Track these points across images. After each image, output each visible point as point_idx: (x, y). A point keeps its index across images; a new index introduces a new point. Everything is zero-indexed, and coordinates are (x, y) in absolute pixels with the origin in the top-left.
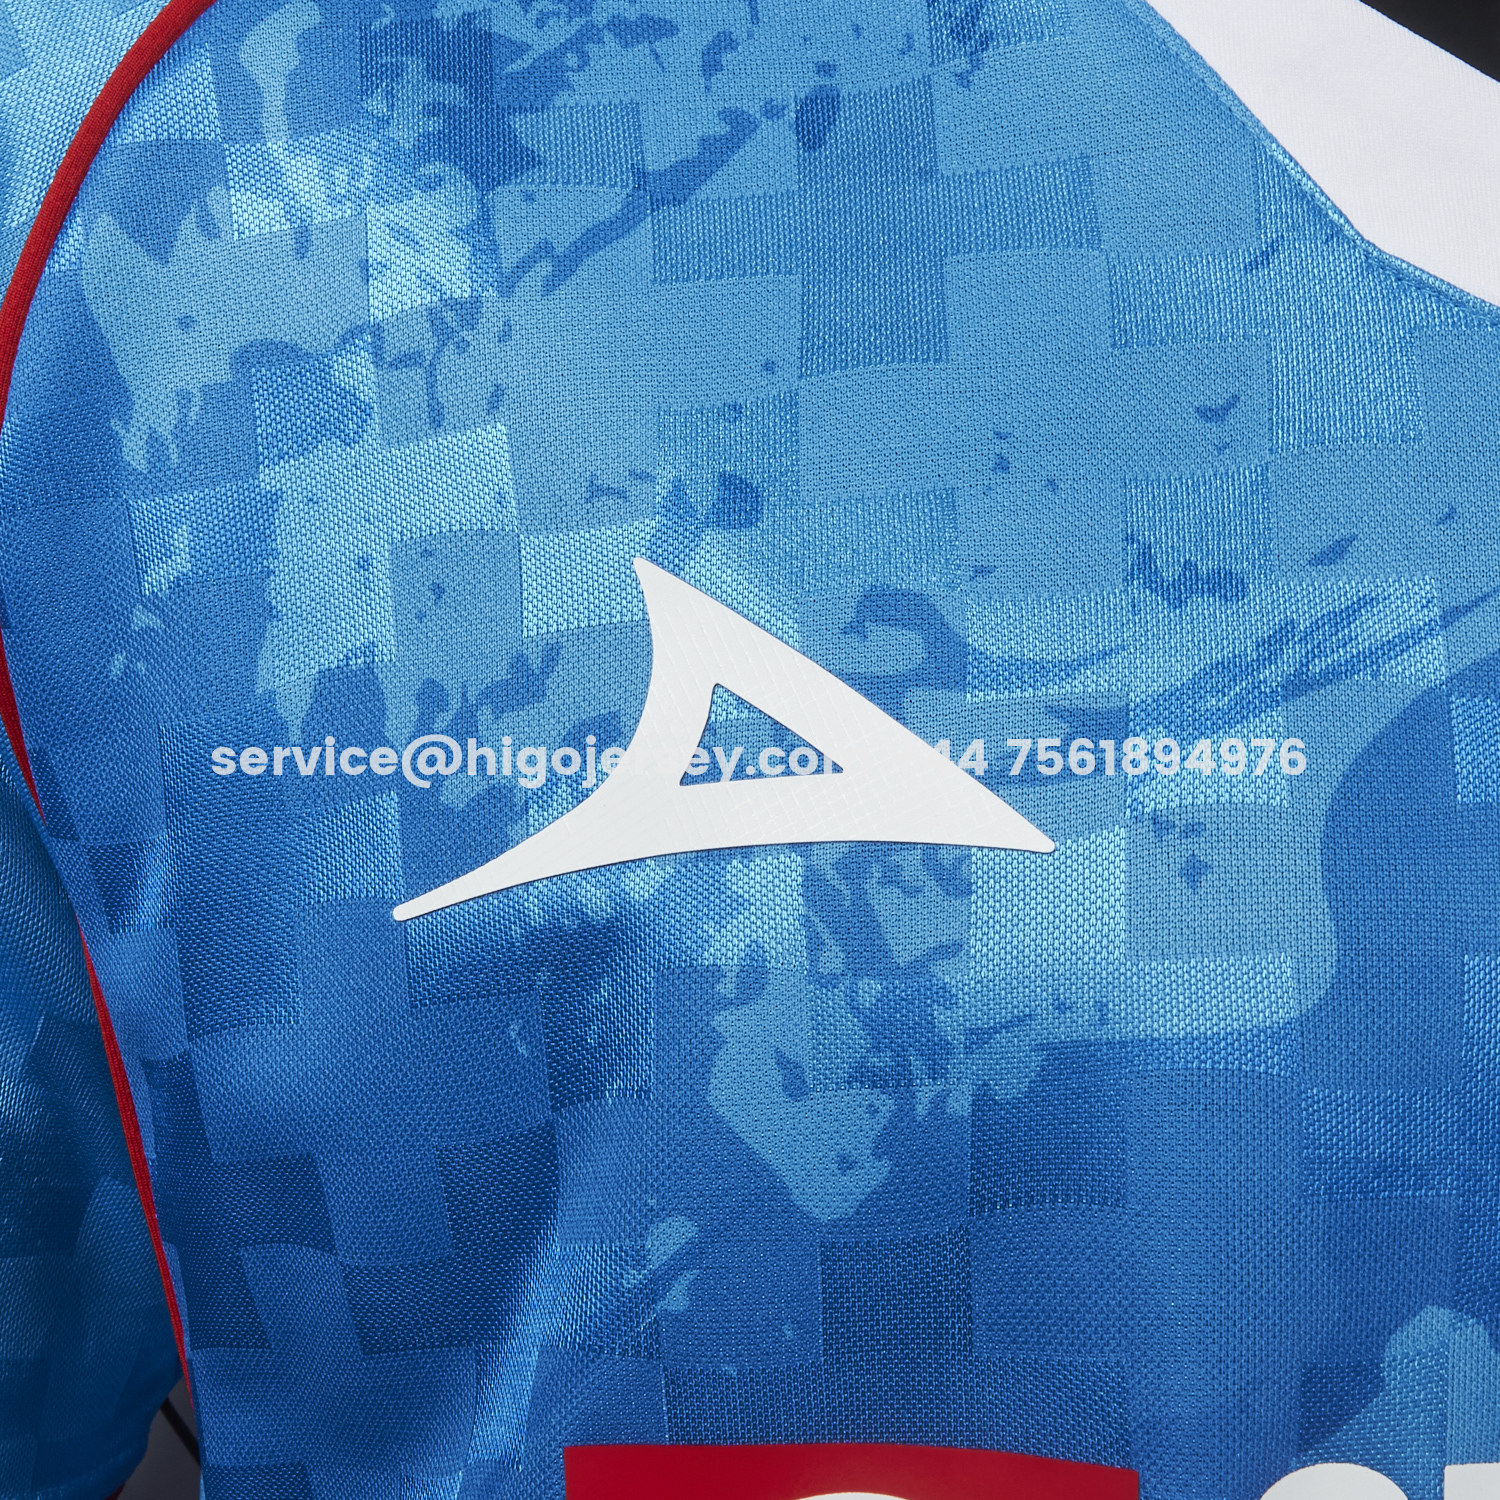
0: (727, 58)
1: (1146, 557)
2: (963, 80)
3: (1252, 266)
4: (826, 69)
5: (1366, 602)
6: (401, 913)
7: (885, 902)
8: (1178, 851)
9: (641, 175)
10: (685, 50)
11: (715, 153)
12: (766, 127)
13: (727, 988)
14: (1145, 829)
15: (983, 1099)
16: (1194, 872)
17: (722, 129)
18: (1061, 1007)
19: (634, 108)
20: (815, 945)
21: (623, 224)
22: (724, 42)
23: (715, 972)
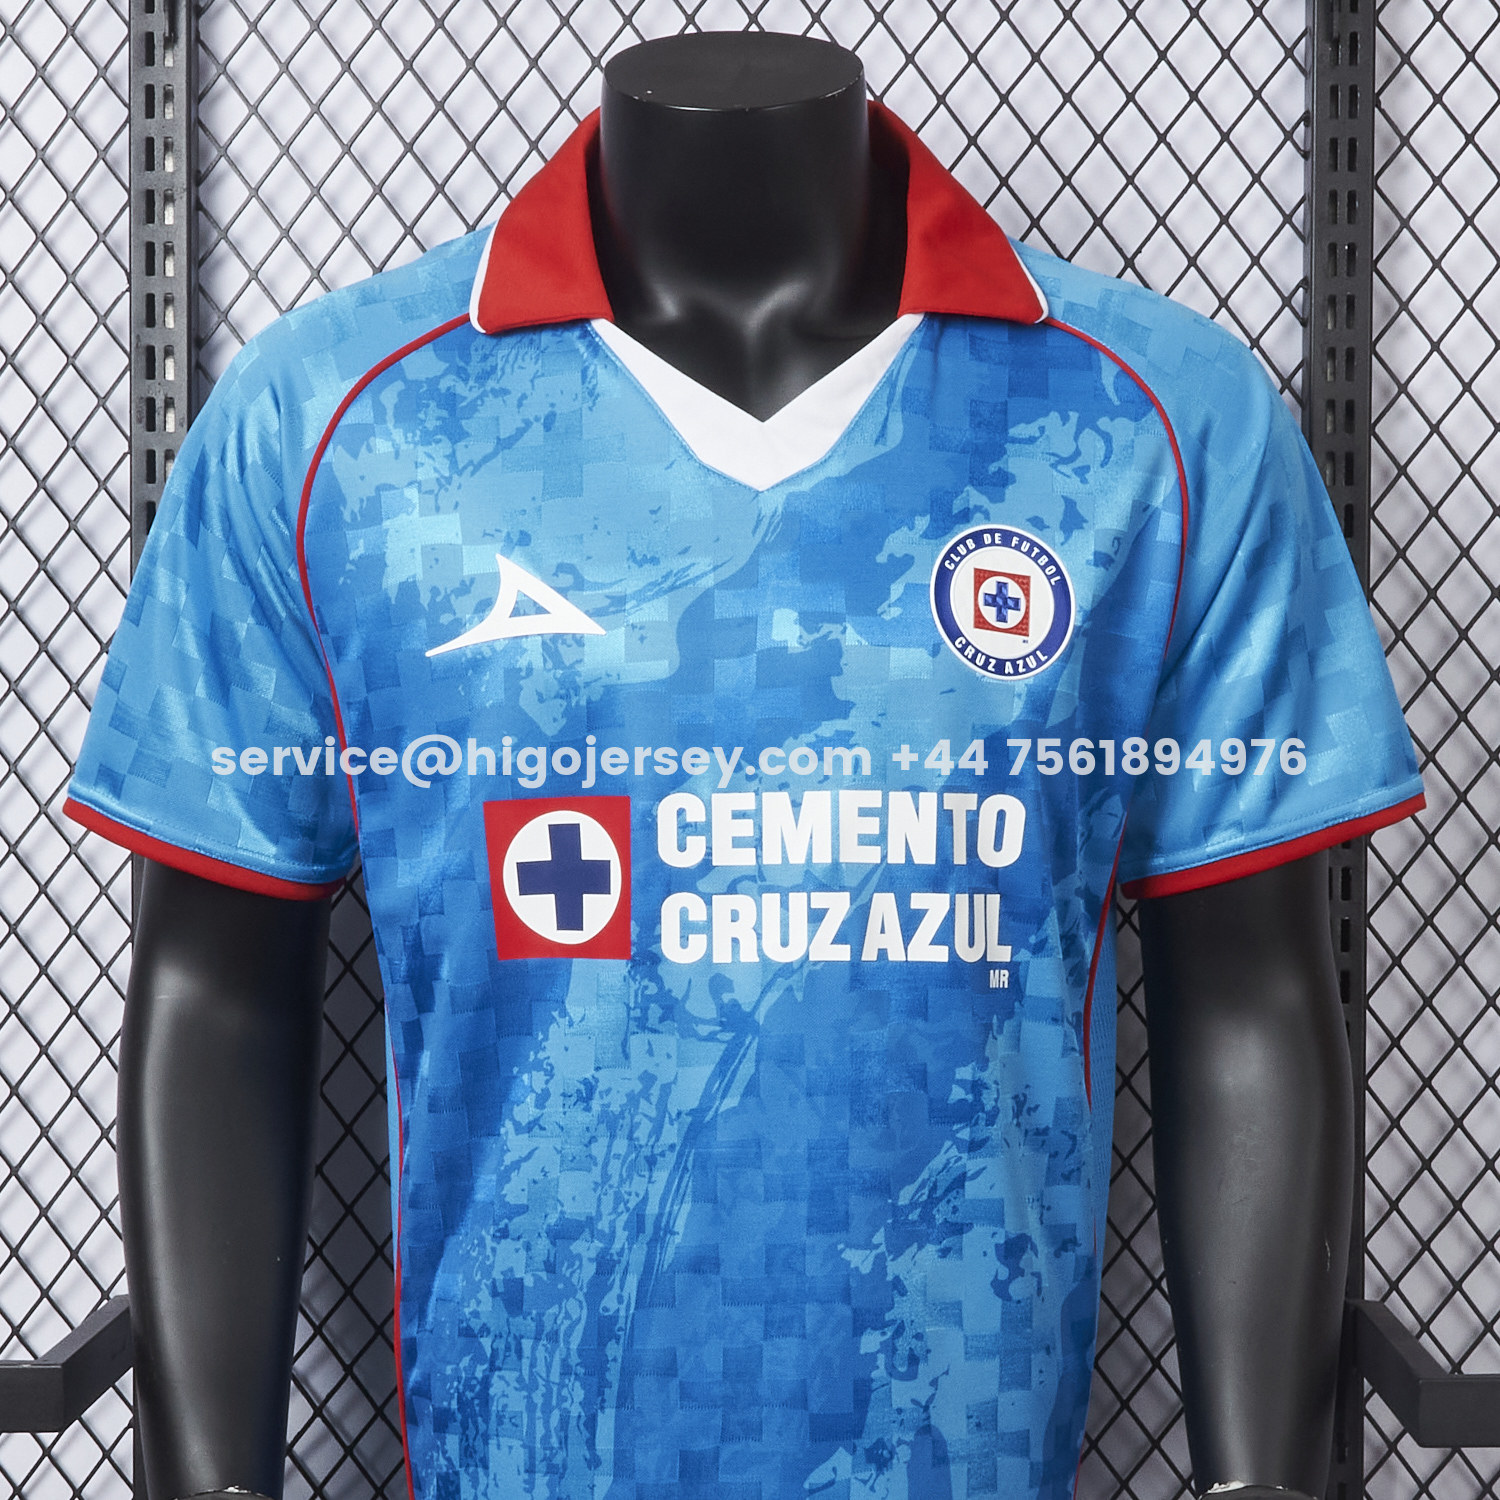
0: (524, 402)
1: (633, 554)
2: (590, 409)
3: (667, 468)
4: (552, 405)
5: (694, 564)
6: (429, 654)
7: (562, 648)
8: (638, 633)
9: (498, 439)
10: (512, 399)
11: (520, 433)
12: (535, 424)
13: (523, 674)
14: (630, 628)
15: (589, 702)
16: (642, 639)
17: (523, 425)
18: (608, 675)
19: (497, 419)
20: (545, 661)
21: (494, 454)
22: (524, 397)
23: (520, 670)
